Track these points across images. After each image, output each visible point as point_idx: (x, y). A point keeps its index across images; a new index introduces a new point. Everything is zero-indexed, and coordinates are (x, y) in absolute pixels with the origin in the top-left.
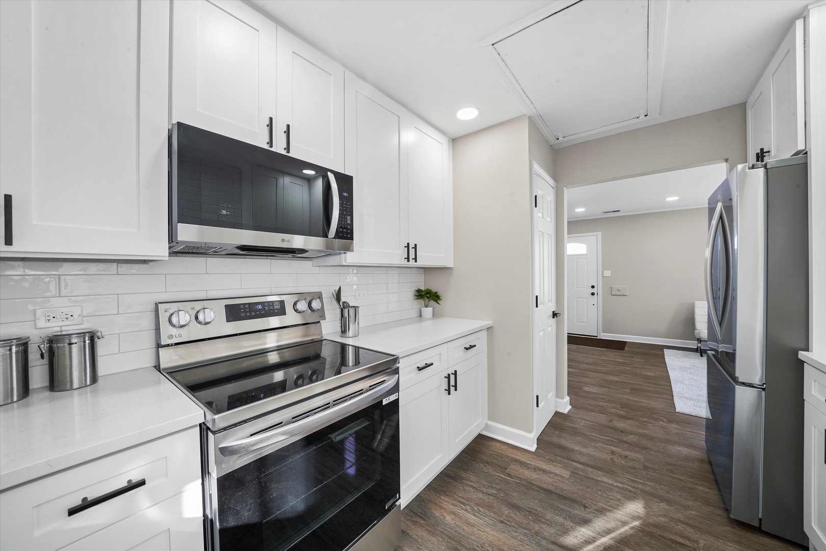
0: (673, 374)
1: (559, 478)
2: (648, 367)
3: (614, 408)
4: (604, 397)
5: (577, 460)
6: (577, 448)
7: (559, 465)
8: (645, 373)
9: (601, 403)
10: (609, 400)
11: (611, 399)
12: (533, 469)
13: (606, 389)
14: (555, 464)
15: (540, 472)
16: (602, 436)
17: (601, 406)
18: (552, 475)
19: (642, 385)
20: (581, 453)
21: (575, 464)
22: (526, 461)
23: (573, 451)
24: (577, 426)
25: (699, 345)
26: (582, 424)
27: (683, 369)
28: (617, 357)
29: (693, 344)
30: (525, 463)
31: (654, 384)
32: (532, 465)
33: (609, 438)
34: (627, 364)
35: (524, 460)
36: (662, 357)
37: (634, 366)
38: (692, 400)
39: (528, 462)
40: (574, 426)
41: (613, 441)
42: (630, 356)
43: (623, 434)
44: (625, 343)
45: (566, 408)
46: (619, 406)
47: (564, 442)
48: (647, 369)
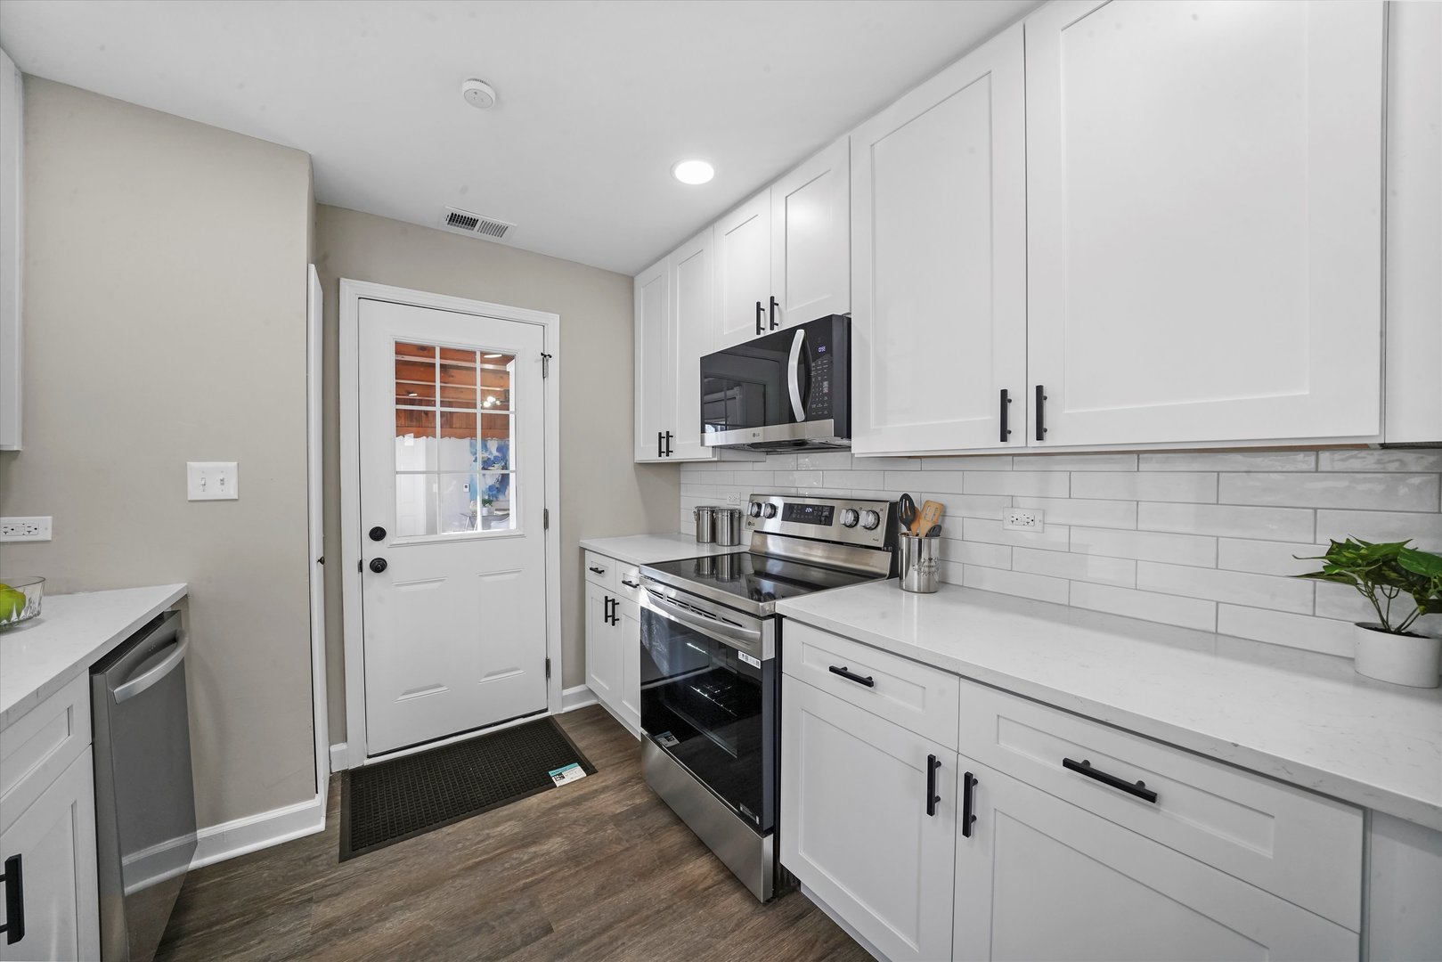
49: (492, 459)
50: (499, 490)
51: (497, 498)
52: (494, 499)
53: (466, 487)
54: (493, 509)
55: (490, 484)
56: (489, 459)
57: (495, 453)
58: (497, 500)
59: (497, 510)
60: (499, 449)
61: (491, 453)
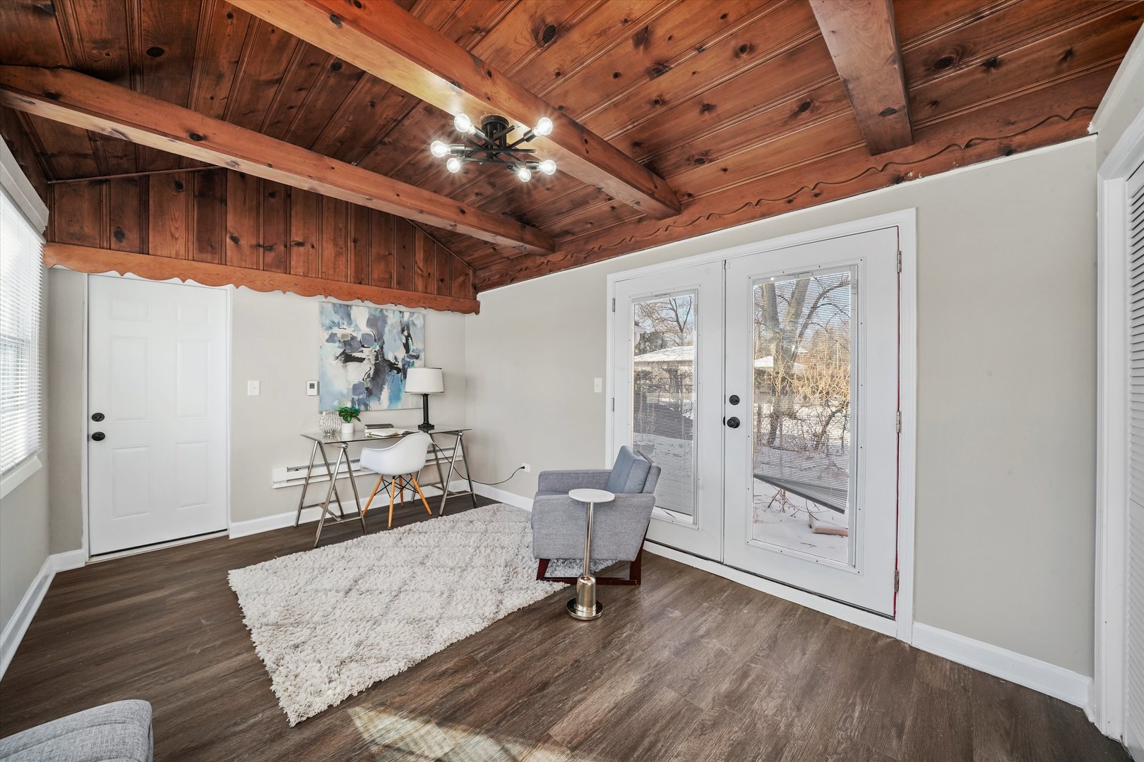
49: (359, 338)
50: (369, 392)
51: (366, 405)
52: (362, 408)
53: (312, 386)
54: (360, 425)
55: (356, 382)
56: (353, 338)
57: (365, 329)
58: (367, 410)
59: (370, 426)
60: (372, 322)
61: (357, 328)
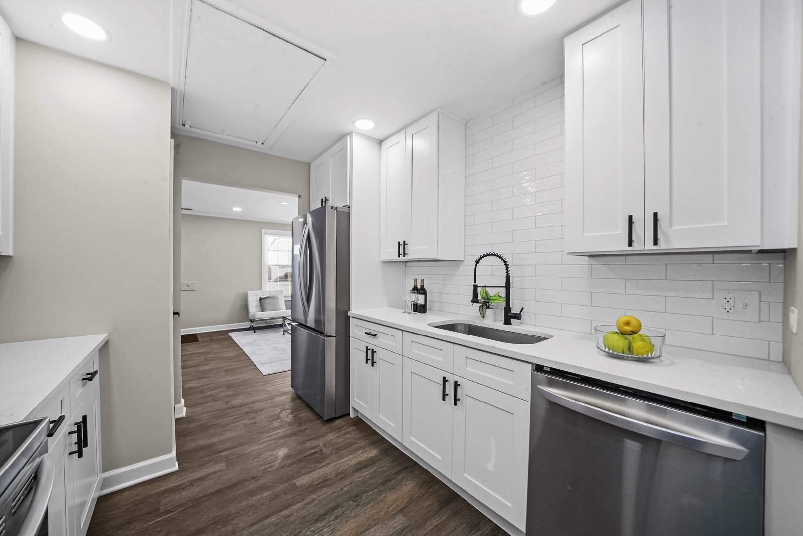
0: (246, 350)
1: (219, 474)
2: (227, 350)
3: (222, 392)
4: (209, 387)
5: (222, 449)
6: (216, 440)
7: (211, 463)
8: (226, 355)
9: (210, 393)
10: (215, 387)
11: (216, 386)
12: (188, 486)
13: (206, 379)
14: (206, 465)
15: (198, 484)
16: (229, 417)
17: (212, 395)
18: (211, 477)
19: (231, 366)
20: (222, 442)
21: (223, 453)
22: (176, 484)
23: (214, 444)
24: (203, 422)
25: (252, 324)
26: (206, 418)
27: (250, 344)
28: (197, 349)
29: (247, 325)
30: (176, 486)
31: (239, 361)
32: (185, 483)
33: (235, 417)
34: (209, 353)
35: (173, 485)
36: (231, 339)
37: (216, 352)
38: (267, 363)
39: (179, 483)
40: (201, 423)
41: (239, 417)
42: (207, 345)
43: (242, 408)
44: (195, 335)
45: (183, 413)
46: (225, 389)
47: (202, 442)
48: (226, 351)
